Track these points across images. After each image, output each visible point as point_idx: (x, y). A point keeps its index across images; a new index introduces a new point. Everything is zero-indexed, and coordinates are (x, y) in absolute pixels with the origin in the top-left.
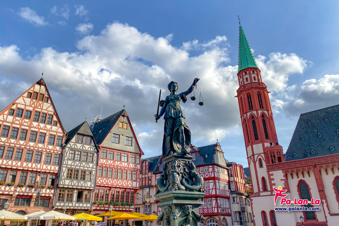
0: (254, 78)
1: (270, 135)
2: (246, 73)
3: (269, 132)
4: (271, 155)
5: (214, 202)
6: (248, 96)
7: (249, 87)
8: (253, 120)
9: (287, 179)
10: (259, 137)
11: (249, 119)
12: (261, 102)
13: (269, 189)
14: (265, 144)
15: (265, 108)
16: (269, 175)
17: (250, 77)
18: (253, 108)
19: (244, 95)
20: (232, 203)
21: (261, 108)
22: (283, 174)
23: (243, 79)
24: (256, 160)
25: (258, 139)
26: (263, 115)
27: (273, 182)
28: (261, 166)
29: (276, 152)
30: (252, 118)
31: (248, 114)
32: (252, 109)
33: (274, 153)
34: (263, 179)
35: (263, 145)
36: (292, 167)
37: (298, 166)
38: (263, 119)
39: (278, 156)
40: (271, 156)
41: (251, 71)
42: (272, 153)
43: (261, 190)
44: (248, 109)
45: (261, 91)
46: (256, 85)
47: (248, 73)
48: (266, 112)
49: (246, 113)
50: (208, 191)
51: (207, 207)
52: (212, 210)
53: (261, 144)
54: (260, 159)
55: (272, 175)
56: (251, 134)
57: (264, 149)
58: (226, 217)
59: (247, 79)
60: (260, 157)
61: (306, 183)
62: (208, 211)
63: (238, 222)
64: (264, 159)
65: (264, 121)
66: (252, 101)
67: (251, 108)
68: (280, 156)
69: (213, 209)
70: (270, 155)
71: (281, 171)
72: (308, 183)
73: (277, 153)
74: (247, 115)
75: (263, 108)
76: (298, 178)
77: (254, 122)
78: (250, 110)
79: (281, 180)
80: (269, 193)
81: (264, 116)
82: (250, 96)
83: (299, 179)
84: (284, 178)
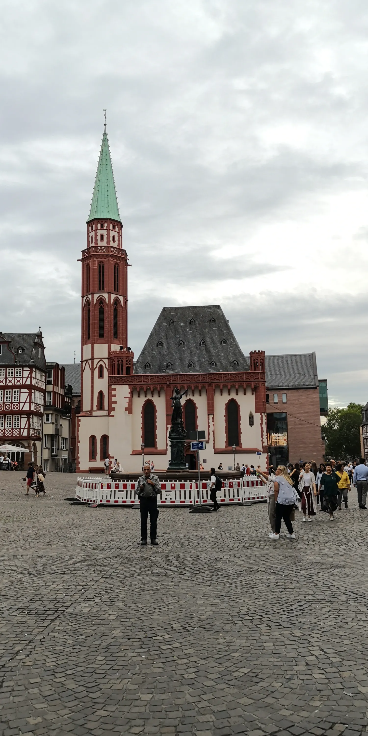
0: (114, 237)
1: (120, 334)
2: (102, 226)
3: (120, 329)
4: (119, 363)
5: (24, 421)
6: (100, 267)
7: (104, 252)
8: (101, 306)
9: (132, 397)
10: (106, 334)
11: (96, 303)
12: (117, 281)
13: (106, 407)
14: (112, 345)
15: (121, 291)
16: (110, 390)
17: (108, 234)
18: (105, 289)
19: (94, 264)
20: (45, 423)
21: (115, 290)
22: (129, 390)
23: (96, 235)
24: (95, 367)
25: (103, 337)
26: (117, 301)
27: (114, 399)
28: (101, 375)
29: (125, 360)
30: (100, 304)
31: (96, 296)
32: (103, 289)
33: (122, 361)
34: (101, 393)
35: (109, 347)
36: (143, 383)
37: (150, 383)
38: (116, 307)
39: (128, 365)
40: (118, 365)
41: (111, 225)
42: (120, 361)
43: (95, 408)
44: (97, 289)
45: (121, 263)
46: (115, 251)
47: (105, 228)
48: (121, 298)
49: (93, 294)
50: (17, 405)
51: (11, 428)
52: (20, 432)
53: (106, 345)
54: (101, 367)
55: (115, 390)
56: (94, 327)
57: (109, 352)
58: (36, 442)
59: (102, 236)
60: (101, 363)
61: (154, 405)
62: (12, 433)
63: (48, 449)
64: (107, 367)
65: (116, 311)
66: (105, 276)
67: (101, 288)
68: (129, 366)
69: (22, 430)
70: (116, 363)
71: (127, 386)
72: (155, 404)
73: (127, 361)
74: (93, 298)
75: (117, 291)
76: (146, 397)
77: (101, 310)
78: (100, 289)
79: (125, 398)
80: (106, 413)
81: (117, 303)
82: (103, 267)
83: (147, 399)
84: (129, 396)
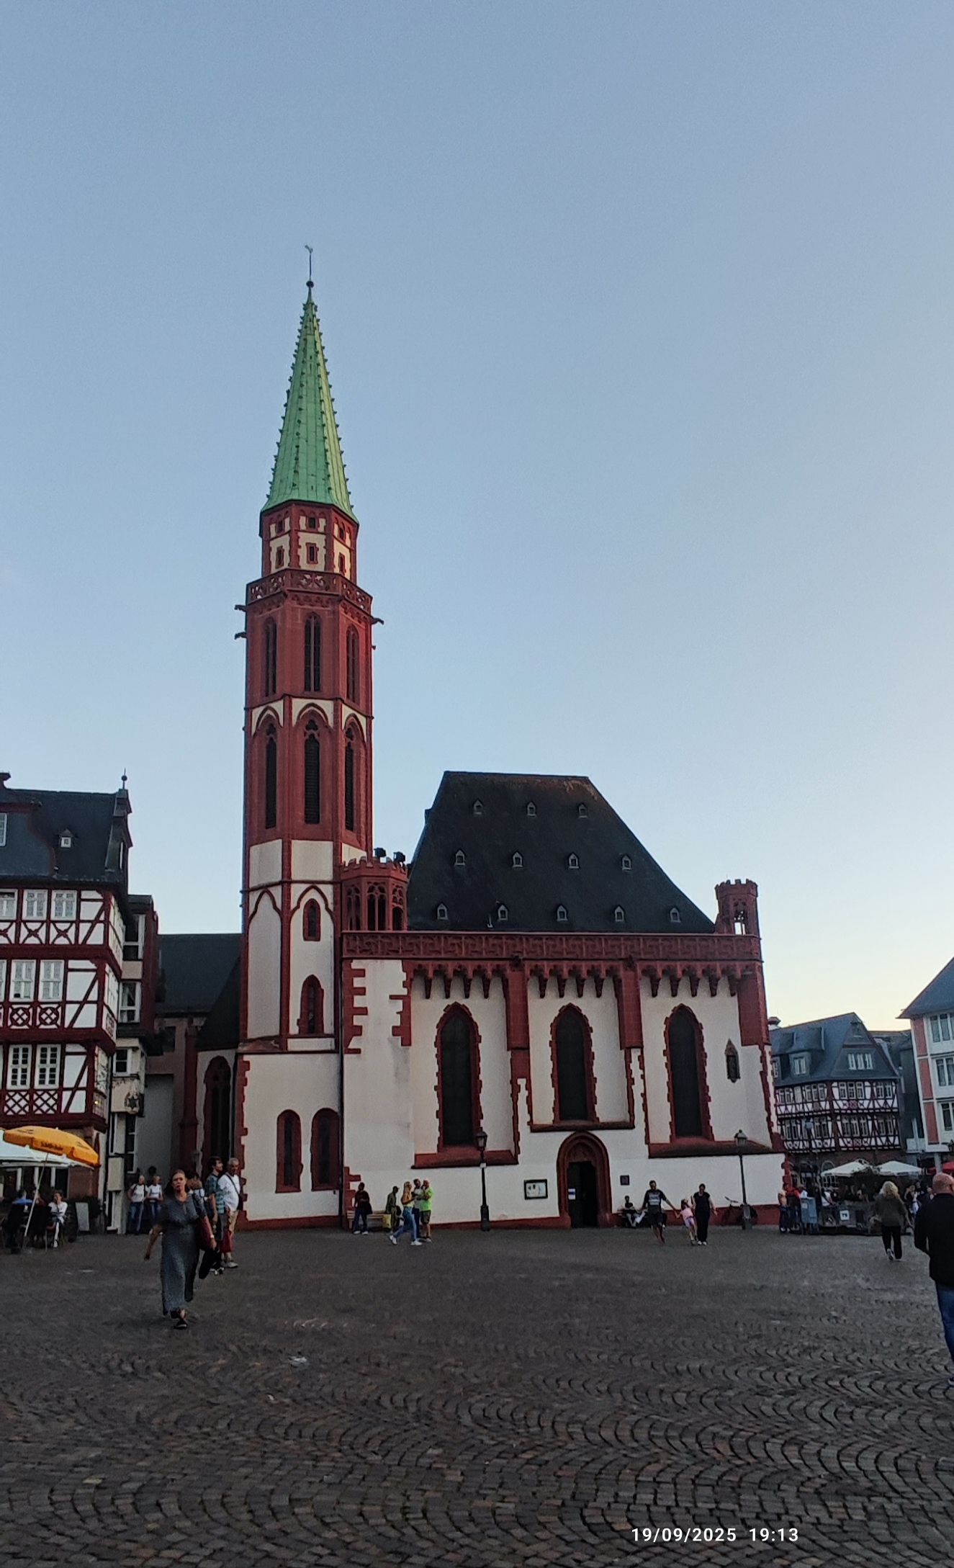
1: (361, 820)
5: (74, 1065)
6: (308, 627)
8: (313, 734)
10: (326, 815)
11: (296, 728)
13: (328, 1027)
14: (344, 847)
18: (324, 686)
19: (293, 618)
24: (293, 905)
25: (317, 821)
28: (312, 932)
30: (309, 728)
31: (298, 705)
32: (317, 689)
34: (311, 984)
35: (337, 853)
43: (294, 1029)
44: (298, 684)
47: (321, 529)
49: (286, 698)
53: (327, 846)
54: (312, 908)
57: (338, 865)
60: (313, 895)
64: (331, 907)
67: (313, 686)
74: (288, 709)
77: (312, 746)
78: (308, 688)
80: (328, 1044)
82: (318, 629)
